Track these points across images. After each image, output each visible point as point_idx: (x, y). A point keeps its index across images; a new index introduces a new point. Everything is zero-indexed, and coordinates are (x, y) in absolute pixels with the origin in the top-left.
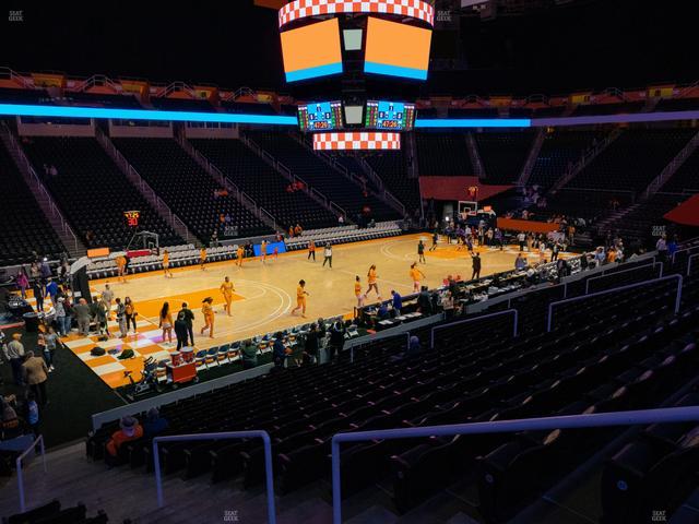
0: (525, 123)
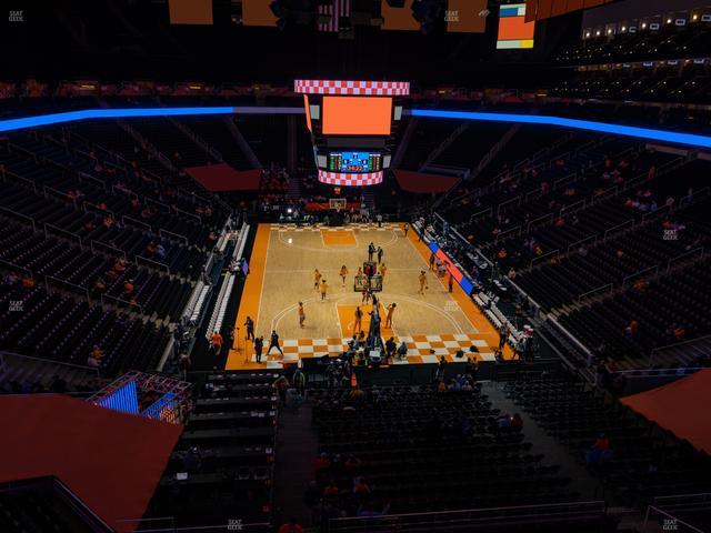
0: (229, 110)
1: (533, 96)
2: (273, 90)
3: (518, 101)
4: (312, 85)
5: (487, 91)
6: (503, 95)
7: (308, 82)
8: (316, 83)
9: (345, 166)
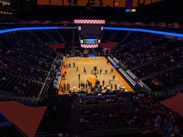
1: (135, 24)
2: (68, 22)
3: (131, 25)
4: (79, 21)
5: (124, 23)
6: (127, 24)
7: (78, 20)
8: (80, 20)
9: (88, 43)
